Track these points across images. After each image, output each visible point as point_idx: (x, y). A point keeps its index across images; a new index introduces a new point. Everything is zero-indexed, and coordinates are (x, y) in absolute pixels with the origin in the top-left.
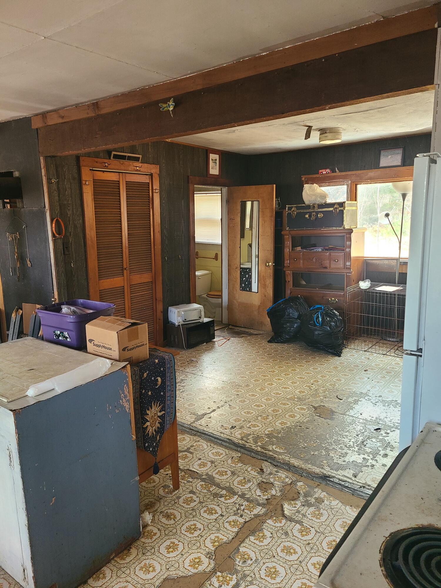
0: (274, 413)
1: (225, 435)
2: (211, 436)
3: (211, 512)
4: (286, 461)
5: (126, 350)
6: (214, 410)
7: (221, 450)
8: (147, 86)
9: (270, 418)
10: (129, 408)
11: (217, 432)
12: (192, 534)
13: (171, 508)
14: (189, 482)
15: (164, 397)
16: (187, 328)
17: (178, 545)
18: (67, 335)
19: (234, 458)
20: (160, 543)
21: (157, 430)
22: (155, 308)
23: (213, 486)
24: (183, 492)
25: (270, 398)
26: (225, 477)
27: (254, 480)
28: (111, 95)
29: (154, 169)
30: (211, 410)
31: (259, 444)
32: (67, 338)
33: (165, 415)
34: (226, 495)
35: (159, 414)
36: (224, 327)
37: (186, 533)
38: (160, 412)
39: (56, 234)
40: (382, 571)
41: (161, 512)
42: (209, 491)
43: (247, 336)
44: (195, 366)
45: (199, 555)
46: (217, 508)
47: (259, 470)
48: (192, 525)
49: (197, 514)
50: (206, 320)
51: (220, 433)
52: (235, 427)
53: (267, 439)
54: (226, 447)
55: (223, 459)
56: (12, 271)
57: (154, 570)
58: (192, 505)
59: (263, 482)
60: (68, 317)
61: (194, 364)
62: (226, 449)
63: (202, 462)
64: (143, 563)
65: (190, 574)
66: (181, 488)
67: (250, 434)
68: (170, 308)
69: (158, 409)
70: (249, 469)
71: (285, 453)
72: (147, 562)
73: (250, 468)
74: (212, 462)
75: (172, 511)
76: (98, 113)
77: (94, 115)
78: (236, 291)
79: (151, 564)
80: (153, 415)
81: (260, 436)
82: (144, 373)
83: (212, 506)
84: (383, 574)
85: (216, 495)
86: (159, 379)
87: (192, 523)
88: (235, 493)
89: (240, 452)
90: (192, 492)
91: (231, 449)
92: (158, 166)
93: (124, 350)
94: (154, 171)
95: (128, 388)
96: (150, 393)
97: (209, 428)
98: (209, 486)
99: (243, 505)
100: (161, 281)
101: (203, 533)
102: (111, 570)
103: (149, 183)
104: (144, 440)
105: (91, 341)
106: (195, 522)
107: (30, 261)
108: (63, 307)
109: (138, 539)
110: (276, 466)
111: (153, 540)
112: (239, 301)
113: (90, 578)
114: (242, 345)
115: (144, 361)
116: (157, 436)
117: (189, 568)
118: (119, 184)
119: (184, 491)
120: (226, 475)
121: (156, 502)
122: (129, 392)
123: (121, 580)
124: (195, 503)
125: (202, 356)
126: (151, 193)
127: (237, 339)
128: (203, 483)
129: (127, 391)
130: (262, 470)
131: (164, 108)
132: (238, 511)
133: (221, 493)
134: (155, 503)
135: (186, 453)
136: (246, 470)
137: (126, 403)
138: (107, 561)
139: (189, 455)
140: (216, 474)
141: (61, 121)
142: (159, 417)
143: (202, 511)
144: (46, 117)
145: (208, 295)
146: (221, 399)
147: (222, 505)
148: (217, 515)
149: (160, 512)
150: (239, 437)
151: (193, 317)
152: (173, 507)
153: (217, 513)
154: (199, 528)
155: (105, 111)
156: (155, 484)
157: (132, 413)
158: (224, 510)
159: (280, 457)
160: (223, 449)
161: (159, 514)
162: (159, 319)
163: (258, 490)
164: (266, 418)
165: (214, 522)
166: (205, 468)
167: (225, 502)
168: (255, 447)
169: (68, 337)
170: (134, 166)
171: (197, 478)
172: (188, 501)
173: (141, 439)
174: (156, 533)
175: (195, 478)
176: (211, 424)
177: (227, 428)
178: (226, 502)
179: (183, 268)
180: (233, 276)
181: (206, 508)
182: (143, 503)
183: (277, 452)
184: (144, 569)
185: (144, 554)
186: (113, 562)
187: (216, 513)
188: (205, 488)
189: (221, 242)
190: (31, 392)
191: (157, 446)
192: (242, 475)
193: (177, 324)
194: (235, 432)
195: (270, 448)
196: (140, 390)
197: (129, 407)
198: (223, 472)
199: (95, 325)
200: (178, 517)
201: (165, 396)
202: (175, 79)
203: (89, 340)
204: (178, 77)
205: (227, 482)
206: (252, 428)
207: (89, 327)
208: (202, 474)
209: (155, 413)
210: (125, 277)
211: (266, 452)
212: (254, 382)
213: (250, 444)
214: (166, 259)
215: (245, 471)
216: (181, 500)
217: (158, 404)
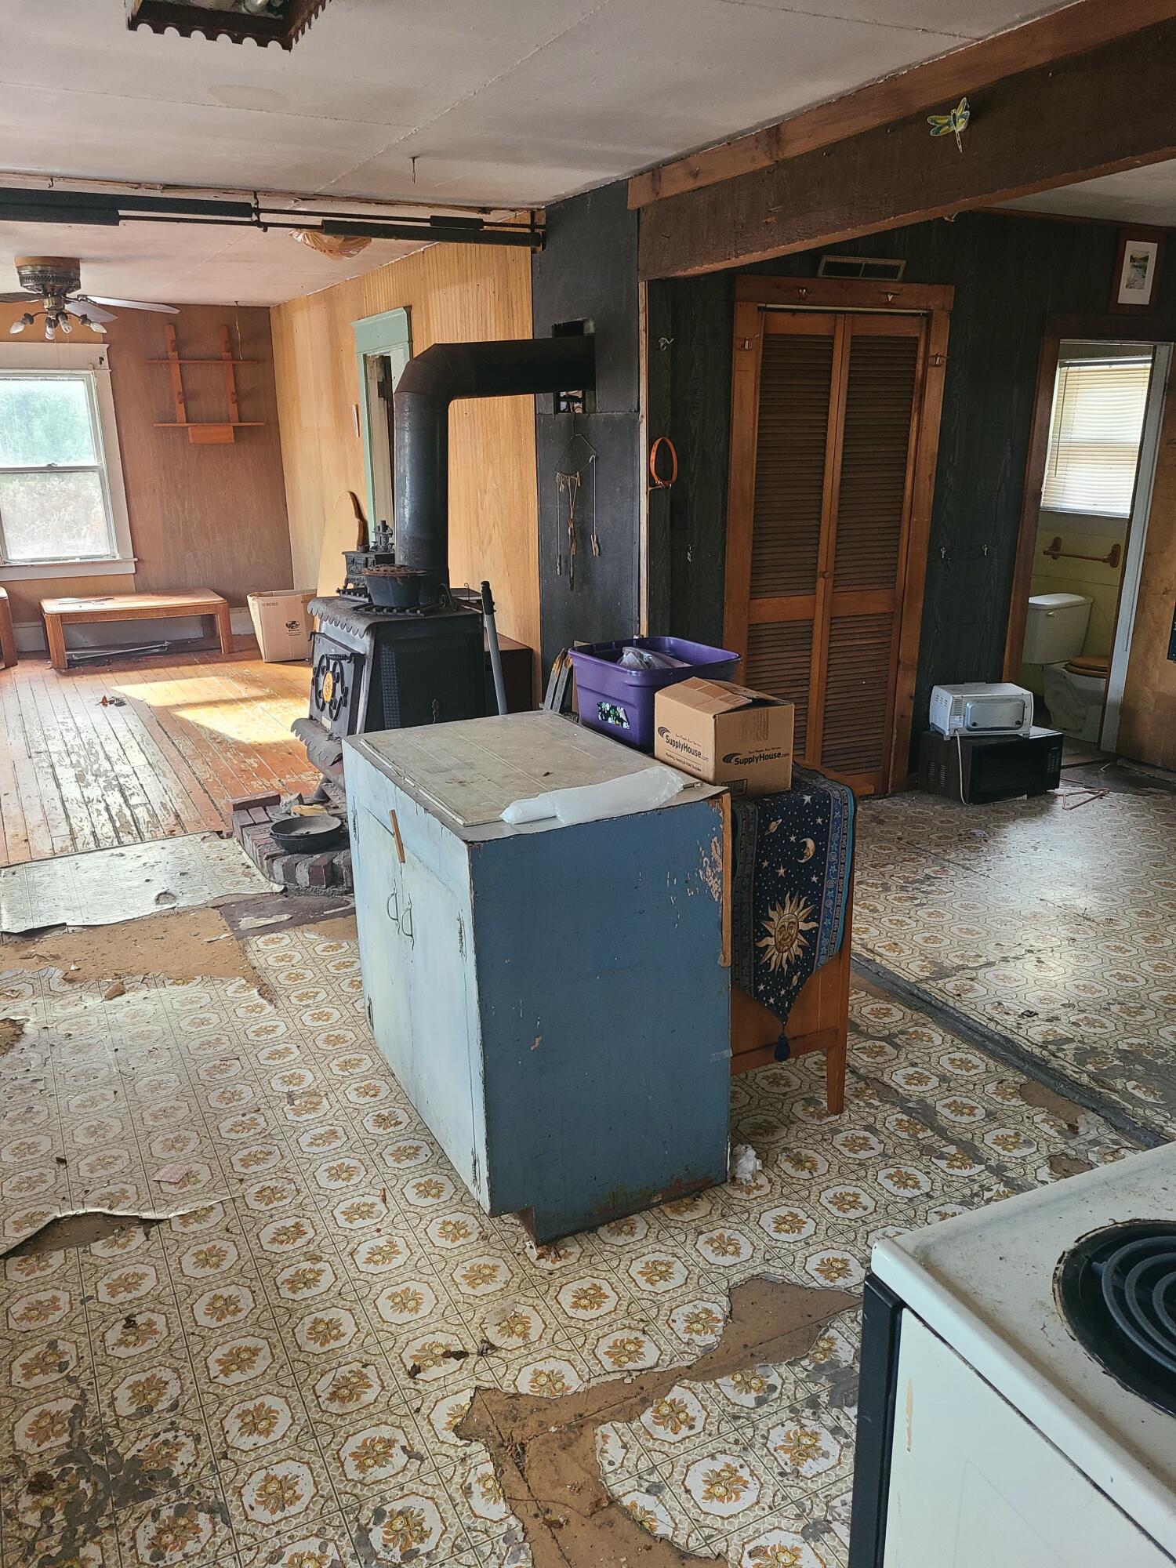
0: (1167, 1006)
1: (999, 1027)
2: (961, 1022)
3: (903, 1180)
4: (1153, 1126)
5: (733, 760)
6: (989, 964)
7: (976, 1058)
8: (903, 69)
9: (1149, 1014)
10: (721, 893)
11: (980, 1016)
12: (844, 1212)
13: (810, 1147)
14: (871, 1106)
15: (819, 888)
16: (974, 747)
17: (805, 1223)
18: (622, 716)
19: (1005, 1083)
20: (765, 1207)
21: (793, 961)
22: (891, 684)
23: (929, 1130)
24: (850, 1125)
25: (1169, 965)
26: (966, 1119)
27: (1043, 1144)
28: (810, 105)
29: (940, 299)
30: (983, 961)
31: (1090, 1067)
32: (622, 721)
33: (817, 933)
34: (954, 1156)
35: (803, 926)
36: (1099, 762)
37: (829, 1206)
38: (806, 921)
39: (656, 479)
40: (1057, 1269)
41: (785, 1149)
42: (914, 1136)
43: (1161, 794)
44: (977, 850)
45: (847, 1256)
46: (921, 1177)
47: (1066, 1126)
48: (849, 1194)
49: (869, 1177)
50: (1037, 732)
51: (989, 1019)
52: (1036, 1014)
53: (1116, 1062)
54: (992, 1055)
55: (975, 1079)
56: (560, 565)
57: (737, 1253)
58: (863, 1154)
59: (1066, 1155)
60: (626, 672)
61: (976, 843)
62: (990, 1058)
63: (917, 1072)
64: (717, 1233)
65: (814, 1284)
66: (847, 1112)
67: (1072, 1040)
68: (937, 690)
69: (801, 914)
70: (1038, 1119)
71: (1158, 1105)
72: (727, 1233)
73: (1043, 1116)
74: (943, 1079)
75: (811, 1153)
76: (777, 155)
77: (767, 163)
78: (1156, 657)
79: (734, 1240)
80: (786, 924)
81: (1099, 1049)
82: (771, 822)
83: (910, 1170)
84: (1055, 1274)
85: (927, 1150)
86: (810, 843)
87: (850, 1190)
88: (979, 1160)
89: (1028, 1074)
90: (869, 1128)
91: (1005, 1062)
92: (953, 288)
93: (727, 759)
94: (937, 303)
95: (722, 846)
96: (782, 871)
97: (961, 1002)
98: (918, 1127)
99: (992, 1190)
100: (919, 613)
101: (871, 1218)
102: (647, 1223)
103: (917, 339)
104: (756, 974)
105: (662, 730)
106: (858, 1191)
107: (597, 542)
108: (626, 650)
109: (719, 1185)
110: (1117, 1129)
111: (752, 1196)
112: (1161, 689)
113: (603, 1224)
114: (1136, 816)
115: (776, 794)
116: (793, 976)
117: (816, 1274)
118: (832, 344)
119: (850, 1121)
120: (969, 1115)
121: (780, 1125)
122: (722, 857)
123: (663, 1248)
124: (871, 1153)
125: (1005, 827)
126: (920, 367)
127: (1128, 797)
128: (905, 1118)
129: (719, 852)
130: (1074, 1129)
131: (941, 128)
132: (973, 1198)
133: (944, 1150)
134: (777, 1128)
135: (884, 1044)
136: (1028, 1117)
137: (714, 878)
138: (644, 1205)
139: (888, 1048)
140: (945, 1106)
141: (691, 184)
142: (801, 932)
143: (882, 1174)
144: (660, 177)
145: (1071, 667)
146: (1021, 941)
147: (937, 1174)
148: (917, 1192)
149: (783, 1149)
150: (1039, 1039)
151: (1001, 719)
152: (815, 1147)
153: (919, 1188)
154: (864, 1204)
155: (794, 149)
156: (787, 1089)
157: (727, 905)
158: (938, 1185)
159: (1140, 1112)
160: (982, 1056)
161: (779, 1150)
162: (902, 716)
163: (1046, 1169)
164: (1134, 1012)
165: (906, 1203)
166: (923, 1088)
167: (947, 1170)
168: (1074, 1072)
169: (625, 719)
170: (880, 293)
171: (893, 1104)
172: (852, 1144)
173: (750, 972)
174: (762, 1186)
175: (887, 1102)
176: (970, 995)
177: (1010, 1012)
178: (951, 1171)
179: (992, 582)
180: (1152, 614)
181: (895, 1170)
182: (752, 1120)
183: (1134, 1097)
184: (716, 1245)
185: (723, 1216)
186: (655, 1210)
187: (916, 1186)
188: (906, 1129)
189: (1129, 512)
190: (510, 815)
191: (791, 996)
192: (1013, 1127)
193: (947, 733)
194: (1030, 1027)
195: (1119, 1084)
196: (757, 860)
197: (720, 890)
198: (964, 1106)
199: (674, 696)
200: (822, 1168)
201: (823, 885)
202: (978, 40)
203: (659, 728)
204: (986, 33)
205: (968, 1131)
206: (1083, 1027)
207: (662, 700)
208: (908, 1097)
209: (793, 922)
210: (820, 597)
211: (1102, 1090)
212: (1135, 916)
213: (1062, 1063)
214: (943, 553)
215: (1026, 1120)
216: (839, 1139)
217: (802, 903)
